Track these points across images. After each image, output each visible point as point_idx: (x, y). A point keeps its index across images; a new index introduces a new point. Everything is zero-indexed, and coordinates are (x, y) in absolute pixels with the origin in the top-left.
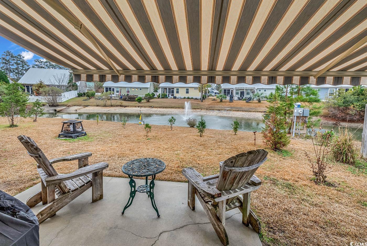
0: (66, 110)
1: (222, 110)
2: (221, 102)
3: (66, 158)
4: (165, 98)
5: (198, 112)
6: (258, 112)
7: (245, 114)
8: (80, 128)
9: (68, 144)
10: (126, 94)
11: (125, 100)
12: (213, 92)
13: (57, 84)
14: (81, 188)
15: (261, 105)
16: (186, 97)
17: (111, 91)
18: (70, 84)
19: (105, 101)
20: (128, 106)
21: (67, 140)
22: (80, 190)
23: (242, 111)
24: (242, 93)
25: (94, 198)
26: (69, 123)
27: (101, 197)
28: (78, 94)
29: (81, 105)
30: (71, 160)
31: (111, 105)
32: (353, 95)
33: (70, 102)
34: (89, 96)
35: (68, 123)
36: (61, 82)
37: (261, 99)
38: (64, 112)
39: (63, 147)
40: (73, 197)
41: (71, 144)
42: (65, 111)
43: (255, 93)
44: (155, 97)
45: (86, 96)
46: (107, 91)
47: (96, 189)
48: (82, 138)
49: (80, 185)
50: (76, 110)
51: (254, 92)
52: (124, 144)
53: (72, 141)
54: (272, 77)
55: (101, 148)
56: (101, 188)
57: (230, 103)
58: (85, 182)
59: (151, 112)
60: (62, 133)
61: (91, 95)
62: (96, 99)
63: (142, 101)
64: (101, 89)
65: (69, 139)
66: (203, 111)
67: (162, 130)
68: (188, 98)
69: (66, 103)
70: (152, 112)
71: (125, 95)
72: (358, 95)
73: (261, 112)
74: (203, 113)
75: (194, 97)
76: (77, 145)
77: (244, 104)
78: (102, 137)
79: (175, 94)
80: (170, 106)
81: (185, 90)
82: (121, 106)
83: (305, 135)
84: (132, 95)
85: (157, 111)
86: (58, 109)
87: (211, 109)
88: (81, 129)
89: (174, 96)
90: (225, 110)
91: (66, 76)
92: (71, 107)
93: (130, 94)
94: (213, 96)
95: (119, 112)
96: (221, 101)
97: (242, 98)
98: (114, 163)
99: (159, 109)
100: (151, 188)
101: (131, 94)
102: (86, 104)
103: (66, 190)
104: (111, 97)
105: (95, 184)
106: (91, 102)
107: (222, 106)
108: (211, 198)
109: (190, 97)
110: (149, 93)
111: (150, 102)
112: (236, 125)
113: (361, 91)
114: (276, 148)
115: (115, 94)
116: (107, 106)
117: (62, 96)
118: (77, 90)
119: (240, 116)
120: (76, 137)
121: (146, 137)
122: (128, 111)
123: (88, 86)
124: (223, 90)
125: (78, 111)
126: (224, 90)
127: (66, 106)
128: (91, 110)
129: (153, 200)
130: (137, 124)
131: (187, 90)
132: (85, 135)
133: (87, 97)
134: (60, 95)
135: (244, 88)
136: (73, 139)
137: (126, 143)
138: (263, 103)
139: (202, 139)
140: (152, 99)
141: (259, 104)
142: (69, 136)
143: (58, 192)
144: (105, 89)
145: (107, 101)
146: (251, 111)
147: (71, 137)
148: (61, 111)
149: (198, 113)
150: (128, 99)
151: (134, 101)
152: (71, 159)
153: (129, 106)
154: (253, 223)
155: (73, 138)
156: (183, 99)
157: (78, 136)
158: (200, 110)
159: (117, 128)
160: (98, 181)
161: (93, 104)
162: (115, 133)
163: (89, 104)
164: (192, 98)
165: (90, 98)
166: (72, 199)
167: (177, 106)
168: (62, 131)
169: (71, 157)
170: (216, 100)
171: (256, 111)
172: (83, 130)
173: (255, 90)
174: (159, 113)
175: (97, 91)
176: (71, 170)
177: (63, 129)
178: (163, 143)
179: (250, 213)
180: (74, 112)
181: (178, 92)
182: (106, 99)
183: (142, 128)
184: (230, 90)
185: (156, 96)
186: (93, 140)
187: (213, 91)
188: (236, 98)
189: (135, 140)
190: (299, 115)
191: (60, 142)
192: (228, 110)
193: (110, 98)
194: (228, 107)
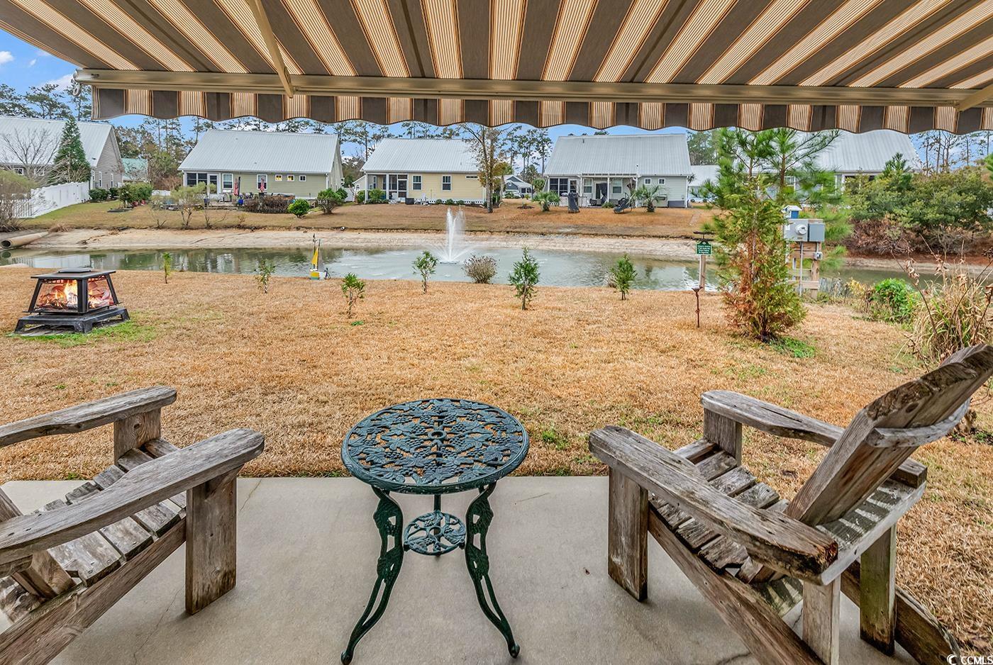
0: (46, 244)
1: (550, 233)
2: (546, 212)
3: (58, 420)
4: (381, 203)
5: (482, 240)
6: (649, 236)
7: (617, 244)
8: (104, 297)
9: (58, 352)
10: (256, 192)
11: (253, 209)
12: (516, 187)
13: (17, 161)
14: (136, 559)
15: (656, 218)
16: (444, 200)
17: (206, 182)
18: (61, 162)
19: (186, 214)
20: (264, 228)
21: (51, 338)
22: (130, 566)
23: (607, 235)
24: (602, 189)
25: (194, 594)
26: (60, 279)
27: (227, 583)
28: (91, 192)
29: (102, 224)
30: (78, 428)
31: (208, 225)
32: (888, 189)
33: (63, 217)
34: (129, 200)
35: (58, 281)
36: (31, 153)
37: (655, 203)
38: (41, 249)
39: (36, 367)
40: (92, 610)
41: (66, 351)
42: (44, 246)
43: (636, 189)
44: (346, 200)
45: (121, 199)
46: (191, 182)
47: (208, 550)
48: (111, 330)
49: (126, 547)
50: (85, 243)
51: (634, 184)
52: (275, 342)
53: (72, 343)
54: (825, 106)
55: (190, 363)
56: (229, 540)
57: (571, 215)
58: (155, 526)
59: (340, 244)
60: (33, 314)
61: (139, 196)
62: (156, 208)
63: (310, 213)
64: (170, 178)
65: (58, 337)
66: (495, 236)
67: (394, 294)
68: (450, 203)
69: (47, 221)
70: (343, 244)
71: (251, 194)
72: (900, 189)
73: (659, 237)
74: (497, 242)
75: (468, 200)
76: (93, 357)
77: (611, 216)
78: (188, 324)
79: (411, 192)
80: (398, 225)
81: (439, 181)
82: (240, 227)
83: (815, 294)
84: (275, 194)
85: (358, 239)
86: (15, 239)
87: (518, 232)
88: (108, 301)
89: (408, 197)
90: (559, 233)
91: (50, 138)
92: (66, 233)
93: (268, 192)
94: (517, 198)
95: (233, 246)
96: (546, 209)
97: (603, 201)
98: (254, 418)
99: (364, 235)
100: (471, 529)
101: (272, 191)
102: (120, 224)
103: (54, 580)
104: (206, 201)
105: (204, 529)
106: (137, 217)
107: (552, 224)
108: (799, 569)
109: (455, 200)
110: (330, 190)
111: (333, 214)
112: (624, 272)
113: (905, 181)
114: (765, 333)
115: (219, 191)
116: (192, 229)
117: (32, 198)
118: (88, 179)
119: (603, 247)
120: (87, 328)
121: (346, 316)
122: (266, 241)
123: (127, 169)
124: (549, 180)
125: (91, 246)
126: (551, 179)
127: (45, 228)
128: (138, 241)
129: (483, 581)
130: (305, 278)
131: (446, 179)
132: (122, 320)
133: (122, 203)
134: (26, 195)
135: (607, 175)
136: (75, 336)
137: (283, 340)
138: (659, 214)
139: (531, 316)
140: (339, 206)
141: (650, 217)
142: (60, 324)
143: (11, 589)
144: (185, 177)
145: (194, 213)
146: (632, 234)
147: (71, 328)
148: (27, 246)
149: (484, 243)
150: (263, 205)
151: (282, 212)
152: (78, 426)
153: (266, 226)
154: (919, 639)
155: (77, 331)
156: (436, 204)
157: (96, 324)
158: (487, 236)
159: (240, 292)
160: (217, 512)
161: (145, 223)
162: (235, 308)
163: (131, 223)
164: (461, 203)
165: (134, 205)
166: (89, 621)
167: (420, 225)
168: (31, 309)
169: (81, 412)
170: (530, 207)
171: (645, 233)
172: (116, 302)
173: (637, 180)
174: (363, 245)
175: (159, 186)
176: (71, 460)
177: (38, 302)
178: (411, 334)
179: (896, 595)
180: (76, 247)
181: (417, 187)
182: (190, 206)
183: (325, 289)
184: (567, 179)
185: (350, 198)
186: (154, 334)
187: (515, 183)
188: (584, 201)
189: (313, 330)
190: (798, 238)
191: (22, 346)
192: (567, 234)
193: (202, 203)
194: (566, 225)
